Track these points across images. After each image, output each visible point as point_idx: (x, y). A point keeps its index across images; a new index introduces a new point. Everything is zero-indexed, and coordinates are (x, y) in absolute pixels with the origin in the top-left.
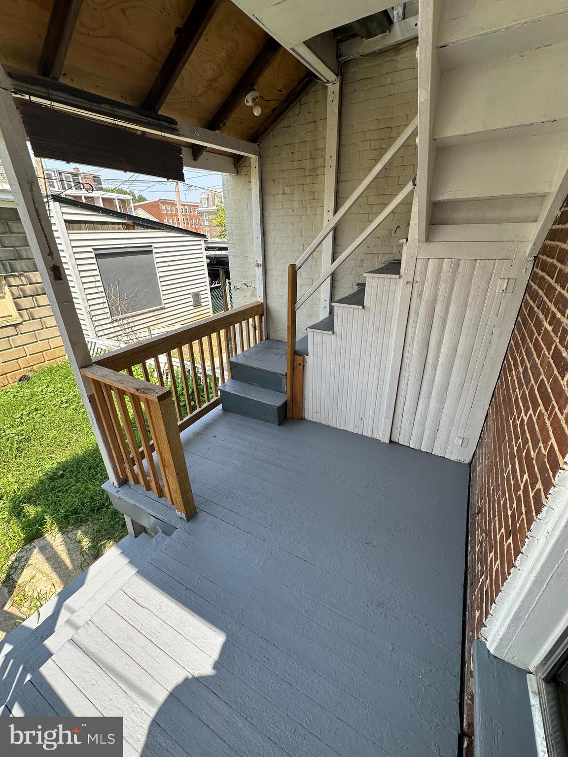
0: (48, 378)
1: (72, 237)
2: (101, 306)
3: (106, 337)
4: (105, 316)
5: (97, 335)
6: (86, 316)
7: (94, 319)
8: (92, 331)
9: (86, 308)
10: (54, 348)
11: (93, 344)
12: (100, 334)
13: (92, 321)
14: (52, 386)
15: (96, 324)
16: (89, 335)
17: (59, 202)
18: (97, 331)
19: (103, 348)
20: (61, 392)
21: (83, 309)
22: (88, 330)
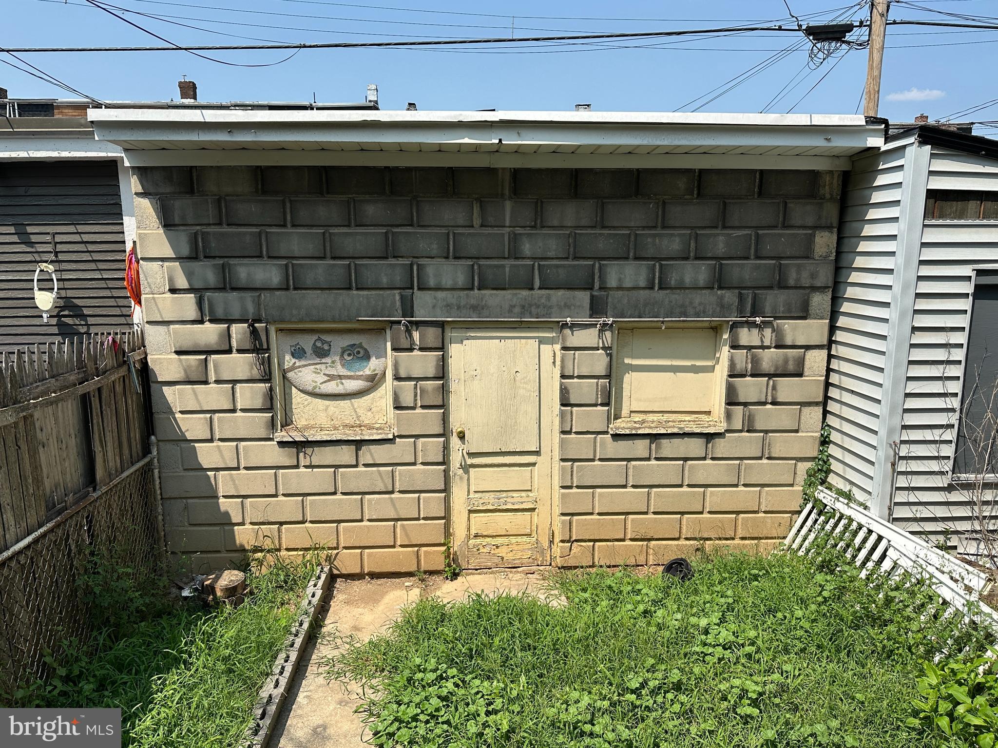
0: (729, 593)
1: (932, 236)
2: (935, 435)
3: (916, 527)
4: (934, 466)
5: (890, 514)
6: (881, 453)
7: (902, 467)
8: (883, 498)
9: (891, 432)
10: (765, 512)
11: (873, 538)
12: (900, 512)
13: (894, 470)
14: (733, 627)
15: (902, 482)
16: (866, 508)
17: (932, 144)
18: (896, 504)
19: (904, 563)
20: (749, 656)
21: (883, 433)
22: (870, 493)
